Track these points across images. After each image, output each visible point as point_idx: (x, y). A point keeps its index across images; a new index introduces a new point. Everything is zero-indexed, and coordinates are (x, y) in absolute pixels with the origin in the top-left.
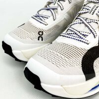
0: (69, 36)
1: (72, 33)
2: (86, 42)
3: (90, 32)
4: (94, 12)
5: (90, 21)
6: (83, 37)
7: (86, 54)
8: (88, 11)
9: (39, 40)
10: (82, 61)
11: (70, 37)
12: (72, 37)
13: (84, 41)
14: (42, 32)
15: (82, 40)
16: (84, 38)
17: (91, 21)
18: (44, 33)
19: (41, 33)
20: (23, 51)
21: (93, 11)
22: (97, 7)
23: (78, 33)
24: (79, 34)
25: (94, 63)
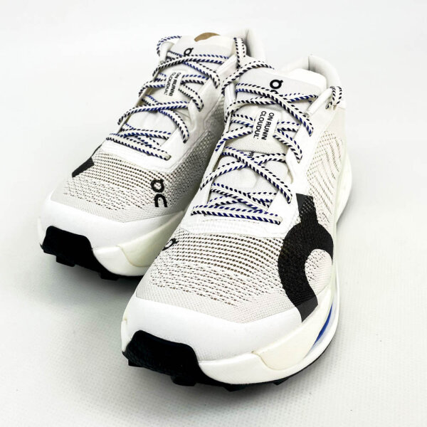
0: (222, 211)
1: (230, 200)
2: (273, 218)
3: (273, 190)
4: (267, 131)
5: (263, 159)
6: (260, 206)
7: (282, 251)
8: (249, 129)
9: (157, 205)
10: (280, 272)
11: (228, 212)
12: (234, 213)
13: (268, 217)
14: (161, 181)
15: (262, 216)
16: (265, 209)
17: (267, 157)
18: (166, 182)
19: (158, 186)
20: (124, 245)
21: (262, 130)
22: (271, 118)
23: (245, 199)
24: (250, 201)
25: (307, 270)
